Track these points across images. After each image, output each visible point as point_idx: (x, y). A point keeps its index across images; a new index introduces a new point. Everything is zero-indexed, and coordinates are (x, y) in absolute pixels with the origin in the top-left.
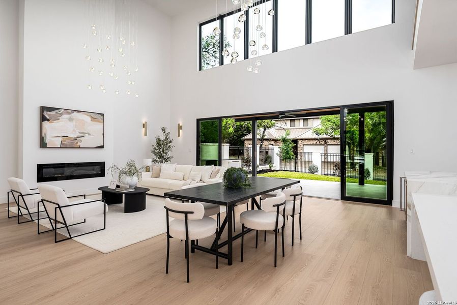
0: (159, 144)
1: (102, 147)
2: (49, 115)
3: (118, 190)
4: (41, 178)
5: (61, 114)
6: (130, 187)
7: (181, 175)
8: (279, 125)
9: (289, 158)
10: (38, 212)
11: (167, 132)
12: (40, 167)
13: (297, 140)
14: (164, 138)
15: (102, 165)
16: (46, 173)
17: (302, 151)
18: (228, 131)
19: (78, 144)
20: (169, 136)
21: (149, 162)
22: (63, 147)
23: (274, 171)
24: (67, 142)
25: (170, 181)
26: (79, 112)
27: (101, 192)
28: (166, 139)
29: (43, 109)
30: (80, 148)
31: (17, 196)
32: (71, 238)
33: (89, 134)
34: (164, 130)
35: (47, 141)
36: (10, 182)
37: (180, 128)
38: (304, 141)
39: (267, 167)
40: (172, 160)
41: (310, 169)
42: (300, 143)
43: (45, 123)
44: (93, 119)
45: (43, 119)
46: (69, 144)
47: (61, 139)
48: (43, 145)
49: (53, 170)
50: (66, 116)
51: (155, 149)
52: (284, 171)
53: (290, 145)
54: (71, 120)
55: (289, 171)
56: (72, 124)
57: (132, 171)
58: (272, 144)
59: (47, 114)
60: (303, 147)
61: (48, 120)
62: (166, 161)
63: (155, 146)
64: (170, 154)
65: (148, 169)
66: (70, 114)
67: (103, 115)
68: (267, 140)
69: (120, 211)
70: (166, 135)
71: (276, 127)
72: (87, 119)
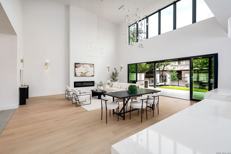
0: (113, 75)
1: (93, 76)
2: (77, 66)
3: (96, 91)
4: (75, 86)
5: (81, 65)
6: (100, 90)
7: (120, 86)
8: (172, 64)
9: (175, 80)
10: (72, 97)
11: (116, 70)
12: (75, 83)
13: (181, 71)
14: (115, 72)
15: (93, 82)
16: (77, 85)
17: (184, 76)
18: (146, 68)
19: (86, 75)
20: (117, 71)
21: (109, 81)
22: (81, 76)
23: (166, 85)
24: (82, 74)
25: (115, 89)
26: (86, 64)
27: (91, 92)
28: (116, 72)
29: (76, 64)
30: (86, 76)
31: (68, 92)
32: (80, 106)
33: (89, 72)
34: (115, 69)
35: (77, 74)
36: (66, 88)
37: (121, 68)
38: (185, 71)
39: (163, 84)
40: (118, 81)
41: (186, 85)
42: (183, 72)
43: (76, 68)
44: (90, 66)
45: (76, 67)
46: (83, 75)
47: (81, 73)
48: (76, 75)
49: (79, 83)
50: (82, 66)
51: (112, 76)
52: (172, 85)
53: (176, 73)
54: (84, 67)
55: (174, 85)
56: (84, 69)
57: (101, 85)
58: (168, 73)
59: (76, 66)
60: (185, 74)
61: (77, 67)
62: (116, 81)
63: (112, 75)
64: (117, 78)
65: (109, 84)
66: (83, 65)
67: (93, 65)
68: (165, 71)
69: (96, 98)
70: (116, 71)
71: (171, 65)
72: (88, 66)
